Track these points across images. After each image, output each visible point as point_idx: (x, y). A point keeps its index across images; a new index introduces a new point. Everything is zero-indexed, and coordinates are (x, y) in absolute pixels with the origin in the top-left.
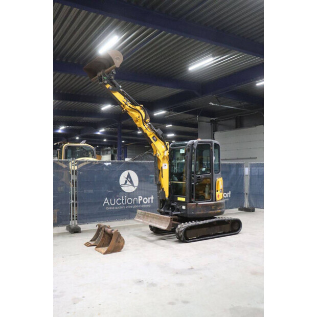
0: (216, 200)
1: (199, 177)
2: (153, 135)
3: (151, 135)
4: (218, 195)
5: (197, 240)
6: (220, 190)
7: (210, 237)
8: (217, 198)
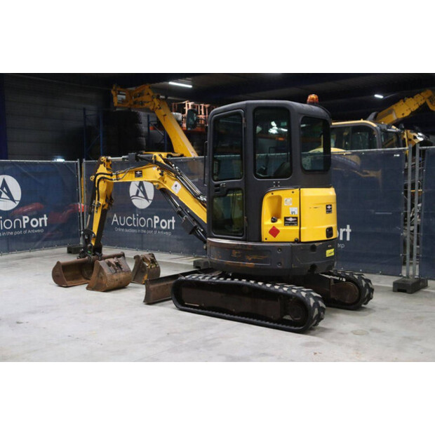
1: (219, 185)
4: (270, 228)
5: (200, 311)
6: (285, 218)
7: (229, 316)
8: (266, 235)
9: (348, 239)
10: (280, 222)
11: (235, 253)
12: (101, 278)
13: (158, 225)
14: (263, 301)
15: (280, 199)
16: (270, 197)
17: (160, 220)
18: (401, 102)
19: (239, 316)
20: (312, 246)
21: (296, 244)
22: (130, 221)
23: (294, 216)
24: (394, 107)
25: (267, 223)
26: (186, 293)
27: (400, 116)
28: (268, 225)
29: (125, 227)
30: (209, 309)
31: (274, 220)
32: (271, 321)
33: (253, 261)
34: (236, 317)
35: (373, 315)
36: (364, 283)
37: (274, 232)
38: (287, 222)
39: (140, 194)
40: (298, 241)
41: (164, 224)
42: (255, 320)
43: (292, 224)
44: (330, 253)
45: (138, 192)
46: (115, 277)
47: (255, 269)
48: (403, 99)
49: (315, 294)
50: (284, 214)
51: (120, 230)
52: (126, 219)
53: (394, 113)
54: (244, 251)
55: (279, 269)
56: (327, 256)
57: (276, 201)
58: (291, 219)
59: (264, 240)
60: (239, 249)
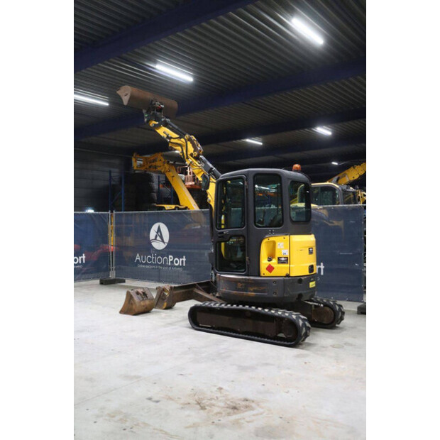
0: (259, 275)
1: (222, 233)
2: (202, 173)
3: (199, 173)
4: (266, 266)
5: (211, 330)
6: (279, 258)
7: (234, 334)
8: (264, 271)
9: (322, 273)
10: (274, 261)
11: (239, 285)
12: (132, 304)
13: (172, 262)
14: (262, 323)
15: (274, 243)
16: (267, 242)
17: (174, 259)
18: (352, 168)
19: (243, 334)
20: (299, 280)
21: (287, 278)
22: (150, 259)
23: (285, 256)
24: (346, 172)
25: (264, 262)
26: (200, 316)
27: (352, 179)
28: (265, 264)
29: (146, 264)
30: (218, 329)
31: (270, 260)
32: (268, 338)
33: (254, 291)
34: (241, 335)
35: (345, 332)
36: (337, 308)
37: (270, 269)
38: (280, 261)
39: (158, 238)
40: (288, 276)
41: (177, 262)
42: (256, 338)
43: (283, 262)
44: (312, 284)
45: (156, 236)
46: (142, 303)
47: (255, 297)
48: (353, 166)
49: (302, 317)
50: (278, 255)
51: (141, 266)
52: (146, 258)
53: (346, 177)
54: (247, 284)
55: (274, 298)
56: (311, 287)
57: (272, 244)
58: (283, 259)
59: (262, 275)
60: (244, 282)
